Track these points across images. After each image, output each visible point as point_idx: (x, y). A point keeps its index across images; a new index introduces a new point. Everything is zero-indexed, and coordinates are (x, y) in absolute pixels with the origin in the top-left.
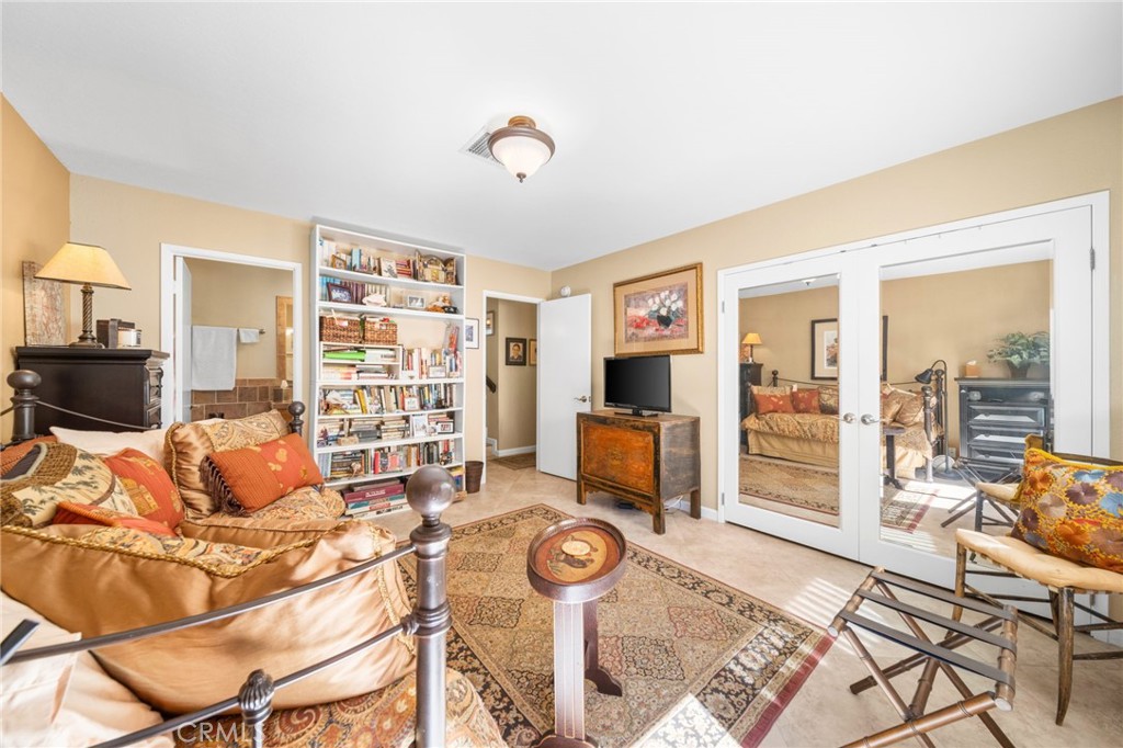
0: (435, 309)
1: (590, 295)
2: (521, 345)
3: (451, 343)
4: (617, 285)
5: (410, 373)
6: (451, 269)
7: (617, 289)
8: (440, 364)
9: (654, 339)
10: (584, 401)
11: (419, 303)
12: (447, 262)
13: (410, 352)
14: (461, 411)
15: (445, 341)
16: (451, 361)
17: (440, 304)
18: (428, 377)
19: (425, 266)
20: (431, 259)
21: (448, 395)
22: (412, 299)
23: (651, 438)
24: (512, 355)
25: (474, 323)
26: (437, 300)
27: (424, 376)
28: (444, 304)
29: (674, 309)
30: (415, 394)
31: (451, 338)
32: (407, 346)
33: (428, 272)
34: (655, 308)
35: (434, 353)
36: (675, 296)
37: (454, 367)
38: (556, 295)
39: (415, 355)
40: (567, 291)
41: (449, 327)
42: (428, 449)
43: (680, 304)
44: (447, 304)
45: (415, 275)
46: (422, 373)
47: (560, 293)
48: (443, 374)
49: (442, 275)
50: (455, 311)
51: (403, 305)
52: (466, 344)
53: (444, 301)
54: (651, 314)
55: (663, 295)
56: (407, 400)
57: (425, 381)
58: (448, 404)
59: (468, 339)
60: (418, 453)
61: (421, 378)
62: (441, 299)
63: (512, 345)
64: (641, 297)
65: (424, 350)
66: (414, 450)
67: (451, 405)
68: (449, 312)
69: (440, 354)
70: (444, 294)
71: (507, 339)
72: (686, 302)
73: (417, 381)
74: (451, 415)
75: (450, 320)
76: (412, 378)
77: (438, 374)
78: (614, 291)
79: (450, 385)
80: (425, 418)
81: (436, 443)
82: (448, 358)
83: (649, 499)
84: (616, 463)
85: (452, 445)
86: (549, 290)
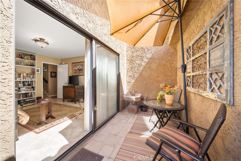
0: (28, 65)
1: (67, 65)
2: (55, 73)
3: (32, 73)
4: (72, 63)
5: (20, 78)
6: (33, 57)
7: (73, 64)
8: (29, 77)
9: (78, 73)
10: (66, 84)
11: (23, 64)
12: (31, 55)
13: (20, 74)
14: (35, 86)
15: (31, 72)
16: (32, 76)
17: (29, 64)
18: (25, 79)
19: (25, 56)
20: (26, 55)
21: (32, 83)
22: (20, 63)
23: (74, 89)
24: (52, 75)
25: (40, 69)
26: (29, 63)
27: (24, 79)
28: (30, 64)
29: (81, 68)
30: (22, 83)
31: (32, 71)
32: (19, 72)
33: (25, 57)
34: (78, 68)
35: (27, 74)
36: (81, 66)
37: (33, 77)
38: (61, 64)
39: (22, 75)
40: (64, 63)
41: (32, 69)
42: (26, 95)
43: (82, 67)
44: (31, 64)
45: (22, 58)
46: (24, 78)
47: (62, 63)
48: (30, 79)
49: (30, 58)
50: (34, 66)
51: (18, 64)
52: (36, 73)
53: (31, 63)
54: (78, 69)
55: (80, 66)
56: (19, 84)
57: (24, 80)
58: (32, 85)
59: (37, 72)
60: (23, 96)
61: (23, 79)
62: (30, 63)
63: (52, 73)
64: (76, 66)
65: (24, 74)
66: (21, 95)
67: (33, 85)
68: (32, 66)
69: (29, 75)
70: (31, 62)
71: (51, 72)
72: (83, 67)
73: (22, 80)
74: (33, 87)
75: (32, 68)
76: (20, 79)
77: (29, 79)
78: (72, 64)
79: (32, 81)
80: (25, 88)
81: (28, 93)
82: (31, 76)
83: (74, 98)
84: (69, 94)
85: (33, 94)
86: (60, 63)
